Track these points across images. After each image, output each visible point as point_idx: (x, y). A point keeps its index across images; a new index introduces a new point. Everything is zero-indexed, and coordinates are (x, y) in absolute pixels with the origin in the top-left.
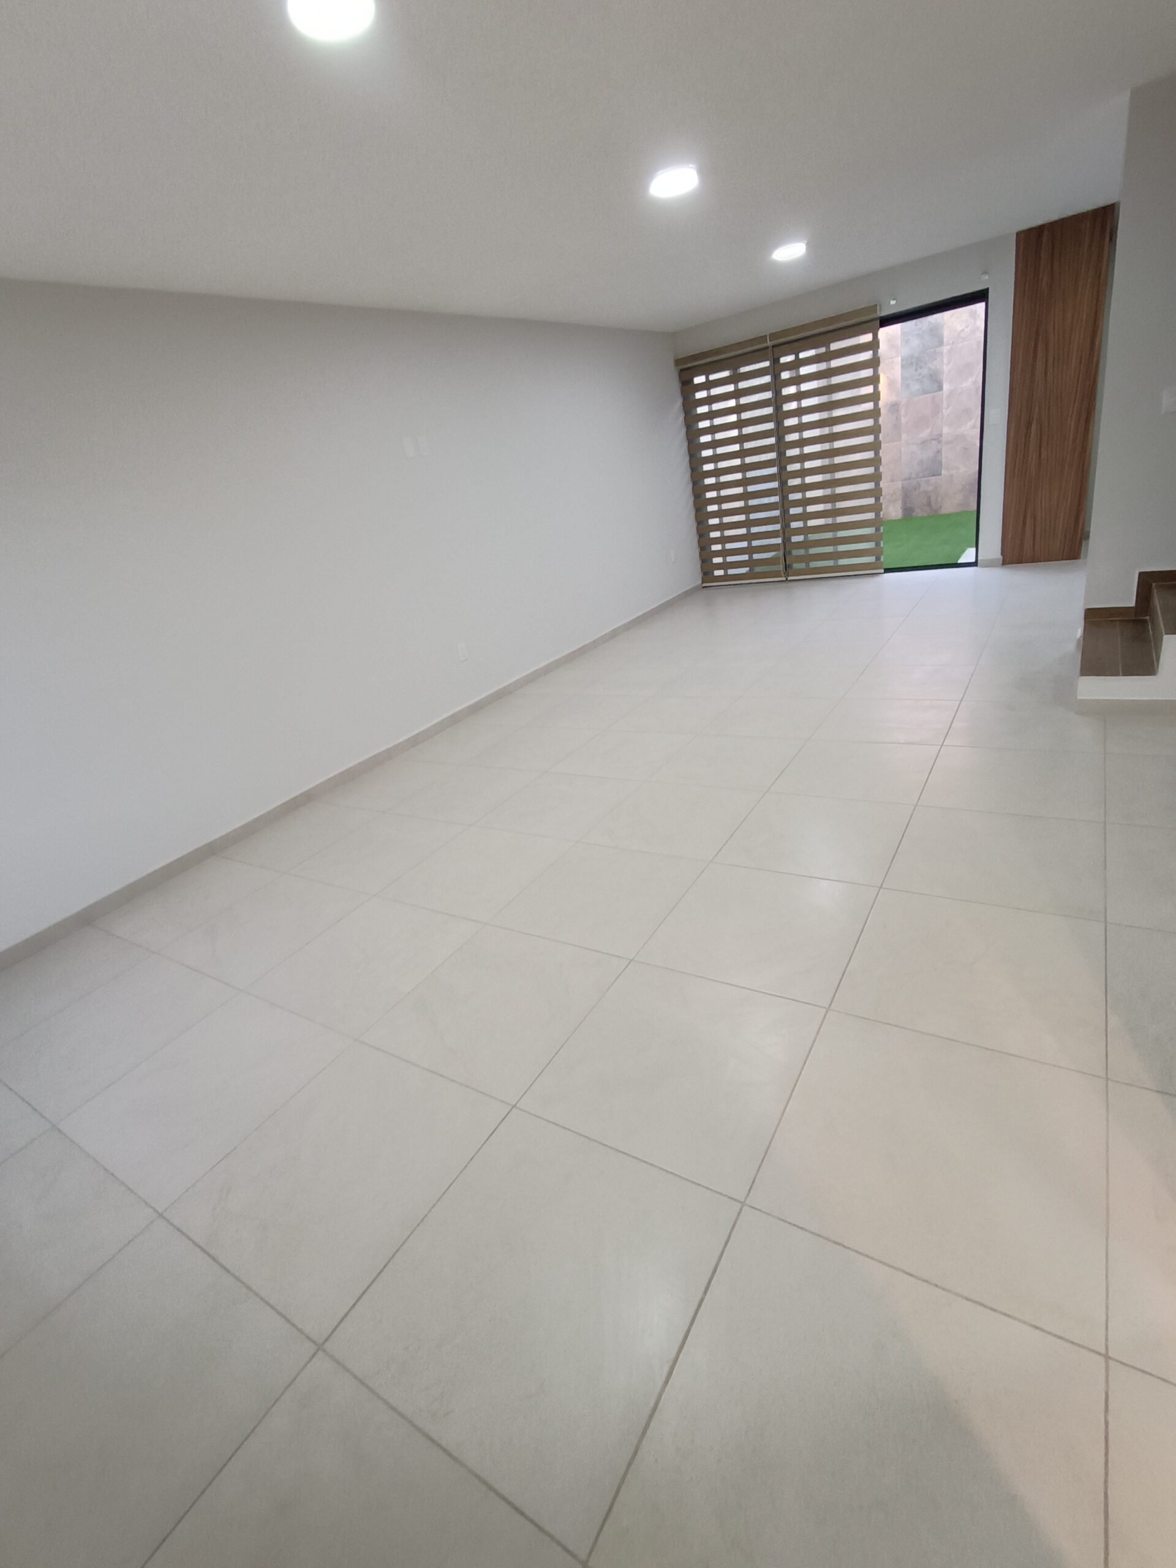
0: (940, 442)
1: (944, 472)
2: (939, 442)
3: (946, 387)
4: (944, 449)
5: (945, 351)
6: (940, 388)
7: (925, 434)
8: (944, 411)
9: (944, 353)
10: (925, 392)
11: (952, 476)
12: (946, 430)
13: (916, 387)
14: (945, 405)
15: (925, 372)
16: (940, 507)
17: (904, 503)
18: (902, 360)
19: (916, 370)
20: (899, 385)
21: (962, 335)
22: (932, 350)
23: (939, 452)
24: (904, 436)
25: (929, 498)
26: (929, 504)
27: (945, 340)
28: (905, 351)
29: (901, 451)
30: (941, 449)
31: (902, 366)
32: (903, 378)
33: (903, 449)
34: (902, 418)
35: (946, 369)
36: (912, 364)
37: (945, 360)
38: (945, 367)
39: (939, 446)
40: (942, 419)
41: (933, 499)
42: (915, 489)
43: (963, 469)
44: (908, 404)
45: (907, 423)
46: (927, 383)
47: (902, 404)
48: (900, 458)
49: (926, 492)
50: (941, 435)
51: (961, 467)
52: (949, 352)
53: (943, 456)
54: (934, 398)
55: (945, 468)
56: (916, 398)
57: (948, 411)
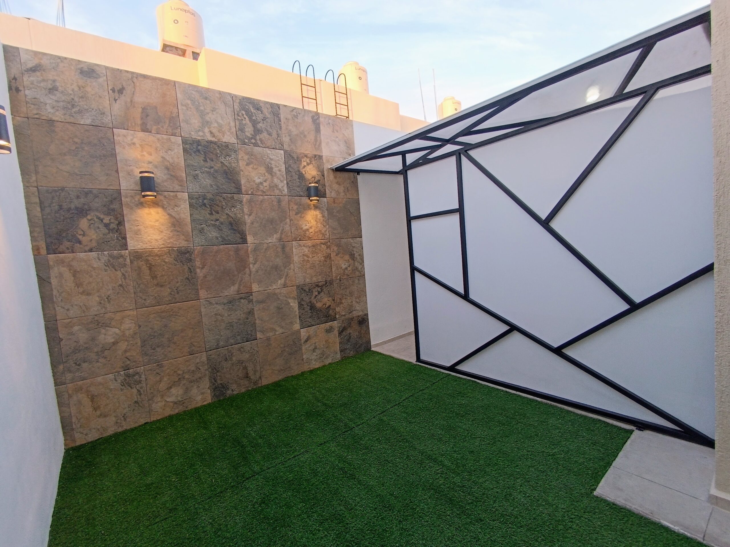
0: (250, 301)
1: (259, 335)
3: (250, 239)
4: (256, 309)
5: (245, 199)
6: (244, 241)
7: (232, 290)
8: (251, 266)
9: (244, 203)
10: (225, 242)
11: (268, 339)
12: (255, 287)
13: (213, 234)
14: (251, 259)
15: (223, 218)
16: (260, 378)
17: (214, 381)
18: (190, 197)
19: (211, 214)
20: (188, 228)
21: (261, 187)
22: (229, 195)
23: (251, 312)
24: (203, 293)
25: (245, 368)
26: (247, 376)
27: (244, 188)
28: (194, 188)
29: (200, 312)
30: (253, 309)
31: (191, 206)
32: (193, 220)
33: (203, 310)
34: (198, 270)
35: (248, 220)
36: (204, 205)
37: (246, 210)
38: (246, 217)
39: (250, 306)
40: (250, 275)
41: (250, 369)
42: (226, 360)
43: (280, 331)
44: (203, 253)
45: (205, 277)
46: (226, 231)
47: (196, 252)
48: (200, 322)
49: (240, 362)
50: (251, 293)
51: (278, 329)
52: (250, 201)
53: (256, 317)
54: (237, 251)
55: (260, 331)
56: (215, 248)
57: (256, 266)
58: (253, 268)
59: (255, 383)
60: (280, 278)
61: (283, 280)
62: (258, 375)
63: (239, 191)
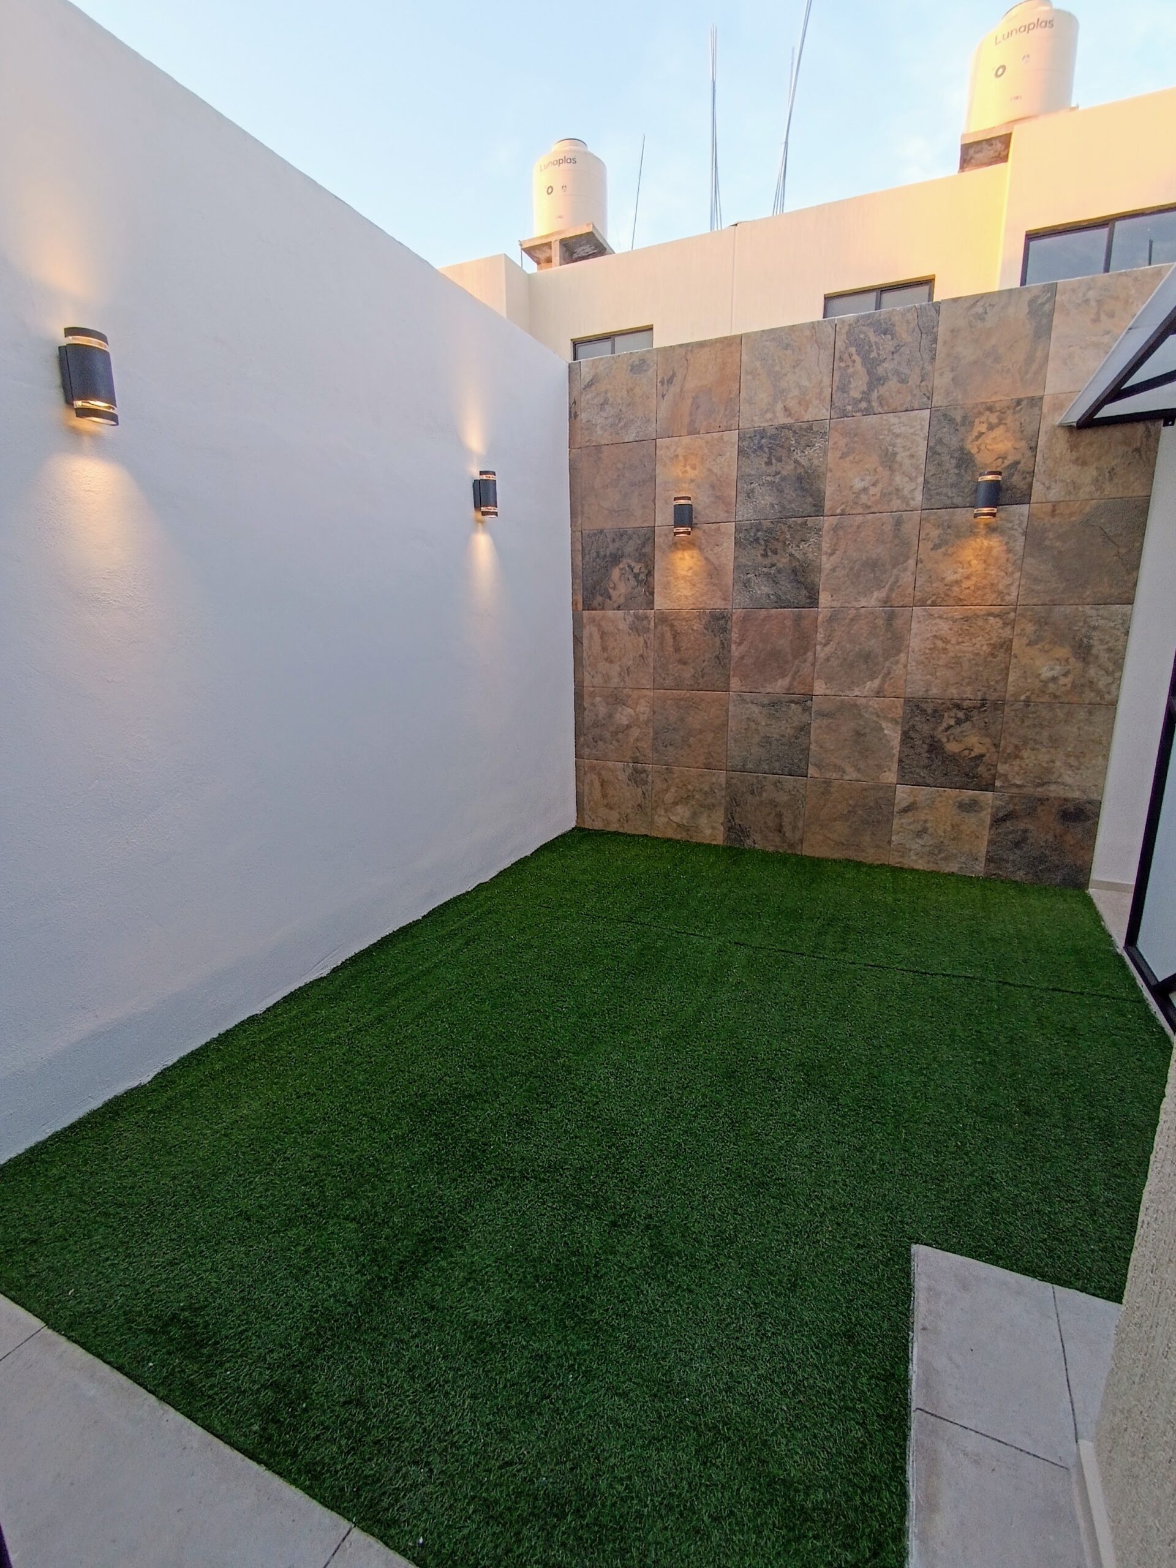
0: (807, 710)
1: (812, 771)
2: (804, 710)
3: (824, 598)
4: (815, 725)
5: (826, 526)
6: (813, 602)
7: (779, 686)
8: (818, 648)
9: (824, 532)
10: (781, 604)
11: (828, 783)
12: (819, 688)
13: (763, 589)
14: (820, 636)
15: (783, 561)
16: (801, 841)
17: (730, 816)
18: (738, 530)
19: (765, 555)
20: (729, 579)
21: (864, 498)
22: (799, 520)
23: (805, 729)
24: (735, 683)
25: (780, 815)
26: (780, 829)
27: (828, 504)
28: (746, 513)
29: (727, 710)
30: (810, 724)
31: (738, 543)
32: (737, 567)
33: (731, 708)
34: (733, 647)
35: (827, 563)
36: (757, 540)
37: (825, 546)
38: (824, 558)
39: (805, 718)
40: (813, 665)
41: (787, 820)
42: (752, 793)
43: (852, 774)
44: (745, 619)
45: (742, 658)
46: (786, 586)
47: (734, 617)
48: (725, 724)
49: (774, 804)
50: (810, 696)
51: (849, 769)
52: (835, 529)
53: (813, 737)
54: (798, 619)
55: (815, 765)
56: (763, 612)
57: (828, 649)
58: (822, 652)
59: (791, 846)
60: (872, 678)
61: (876, 683)
62: (798, 835)
63: (818, 509)
